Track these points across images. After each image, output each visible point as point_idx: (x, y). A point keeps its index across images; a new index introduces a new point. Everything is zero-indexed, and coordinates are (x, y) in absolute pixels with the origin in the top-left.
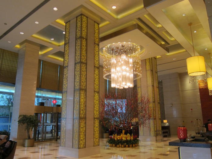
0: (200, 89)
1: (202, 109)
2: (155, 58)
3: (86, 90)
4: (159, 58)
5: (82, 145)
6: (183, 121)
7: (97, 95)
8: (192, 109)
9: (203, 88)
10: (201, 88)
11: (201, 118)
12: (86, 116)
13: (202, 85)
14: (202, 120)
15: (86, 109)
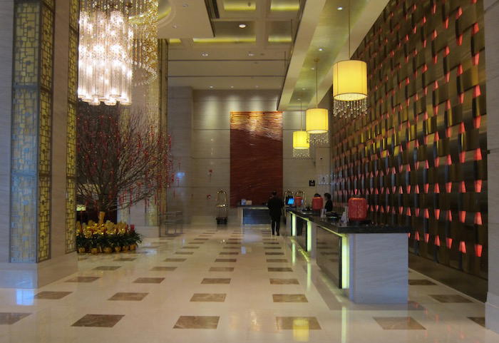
0: (232, 131)
1: (231, 172)
2: (167, 43)
3: (51, 93)
4: (174, 44)
5: (43, 252)
6: (192, 195)
7: (73, 111)
8: (211, 171)
9: (237, 130)
10: (236, 128)
11: (228, 190)
12: (51, 168)
13: (237, 123)
14: (229, 194)
15: (51, 150)
